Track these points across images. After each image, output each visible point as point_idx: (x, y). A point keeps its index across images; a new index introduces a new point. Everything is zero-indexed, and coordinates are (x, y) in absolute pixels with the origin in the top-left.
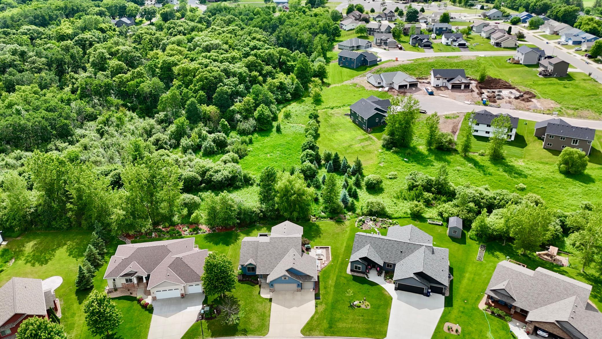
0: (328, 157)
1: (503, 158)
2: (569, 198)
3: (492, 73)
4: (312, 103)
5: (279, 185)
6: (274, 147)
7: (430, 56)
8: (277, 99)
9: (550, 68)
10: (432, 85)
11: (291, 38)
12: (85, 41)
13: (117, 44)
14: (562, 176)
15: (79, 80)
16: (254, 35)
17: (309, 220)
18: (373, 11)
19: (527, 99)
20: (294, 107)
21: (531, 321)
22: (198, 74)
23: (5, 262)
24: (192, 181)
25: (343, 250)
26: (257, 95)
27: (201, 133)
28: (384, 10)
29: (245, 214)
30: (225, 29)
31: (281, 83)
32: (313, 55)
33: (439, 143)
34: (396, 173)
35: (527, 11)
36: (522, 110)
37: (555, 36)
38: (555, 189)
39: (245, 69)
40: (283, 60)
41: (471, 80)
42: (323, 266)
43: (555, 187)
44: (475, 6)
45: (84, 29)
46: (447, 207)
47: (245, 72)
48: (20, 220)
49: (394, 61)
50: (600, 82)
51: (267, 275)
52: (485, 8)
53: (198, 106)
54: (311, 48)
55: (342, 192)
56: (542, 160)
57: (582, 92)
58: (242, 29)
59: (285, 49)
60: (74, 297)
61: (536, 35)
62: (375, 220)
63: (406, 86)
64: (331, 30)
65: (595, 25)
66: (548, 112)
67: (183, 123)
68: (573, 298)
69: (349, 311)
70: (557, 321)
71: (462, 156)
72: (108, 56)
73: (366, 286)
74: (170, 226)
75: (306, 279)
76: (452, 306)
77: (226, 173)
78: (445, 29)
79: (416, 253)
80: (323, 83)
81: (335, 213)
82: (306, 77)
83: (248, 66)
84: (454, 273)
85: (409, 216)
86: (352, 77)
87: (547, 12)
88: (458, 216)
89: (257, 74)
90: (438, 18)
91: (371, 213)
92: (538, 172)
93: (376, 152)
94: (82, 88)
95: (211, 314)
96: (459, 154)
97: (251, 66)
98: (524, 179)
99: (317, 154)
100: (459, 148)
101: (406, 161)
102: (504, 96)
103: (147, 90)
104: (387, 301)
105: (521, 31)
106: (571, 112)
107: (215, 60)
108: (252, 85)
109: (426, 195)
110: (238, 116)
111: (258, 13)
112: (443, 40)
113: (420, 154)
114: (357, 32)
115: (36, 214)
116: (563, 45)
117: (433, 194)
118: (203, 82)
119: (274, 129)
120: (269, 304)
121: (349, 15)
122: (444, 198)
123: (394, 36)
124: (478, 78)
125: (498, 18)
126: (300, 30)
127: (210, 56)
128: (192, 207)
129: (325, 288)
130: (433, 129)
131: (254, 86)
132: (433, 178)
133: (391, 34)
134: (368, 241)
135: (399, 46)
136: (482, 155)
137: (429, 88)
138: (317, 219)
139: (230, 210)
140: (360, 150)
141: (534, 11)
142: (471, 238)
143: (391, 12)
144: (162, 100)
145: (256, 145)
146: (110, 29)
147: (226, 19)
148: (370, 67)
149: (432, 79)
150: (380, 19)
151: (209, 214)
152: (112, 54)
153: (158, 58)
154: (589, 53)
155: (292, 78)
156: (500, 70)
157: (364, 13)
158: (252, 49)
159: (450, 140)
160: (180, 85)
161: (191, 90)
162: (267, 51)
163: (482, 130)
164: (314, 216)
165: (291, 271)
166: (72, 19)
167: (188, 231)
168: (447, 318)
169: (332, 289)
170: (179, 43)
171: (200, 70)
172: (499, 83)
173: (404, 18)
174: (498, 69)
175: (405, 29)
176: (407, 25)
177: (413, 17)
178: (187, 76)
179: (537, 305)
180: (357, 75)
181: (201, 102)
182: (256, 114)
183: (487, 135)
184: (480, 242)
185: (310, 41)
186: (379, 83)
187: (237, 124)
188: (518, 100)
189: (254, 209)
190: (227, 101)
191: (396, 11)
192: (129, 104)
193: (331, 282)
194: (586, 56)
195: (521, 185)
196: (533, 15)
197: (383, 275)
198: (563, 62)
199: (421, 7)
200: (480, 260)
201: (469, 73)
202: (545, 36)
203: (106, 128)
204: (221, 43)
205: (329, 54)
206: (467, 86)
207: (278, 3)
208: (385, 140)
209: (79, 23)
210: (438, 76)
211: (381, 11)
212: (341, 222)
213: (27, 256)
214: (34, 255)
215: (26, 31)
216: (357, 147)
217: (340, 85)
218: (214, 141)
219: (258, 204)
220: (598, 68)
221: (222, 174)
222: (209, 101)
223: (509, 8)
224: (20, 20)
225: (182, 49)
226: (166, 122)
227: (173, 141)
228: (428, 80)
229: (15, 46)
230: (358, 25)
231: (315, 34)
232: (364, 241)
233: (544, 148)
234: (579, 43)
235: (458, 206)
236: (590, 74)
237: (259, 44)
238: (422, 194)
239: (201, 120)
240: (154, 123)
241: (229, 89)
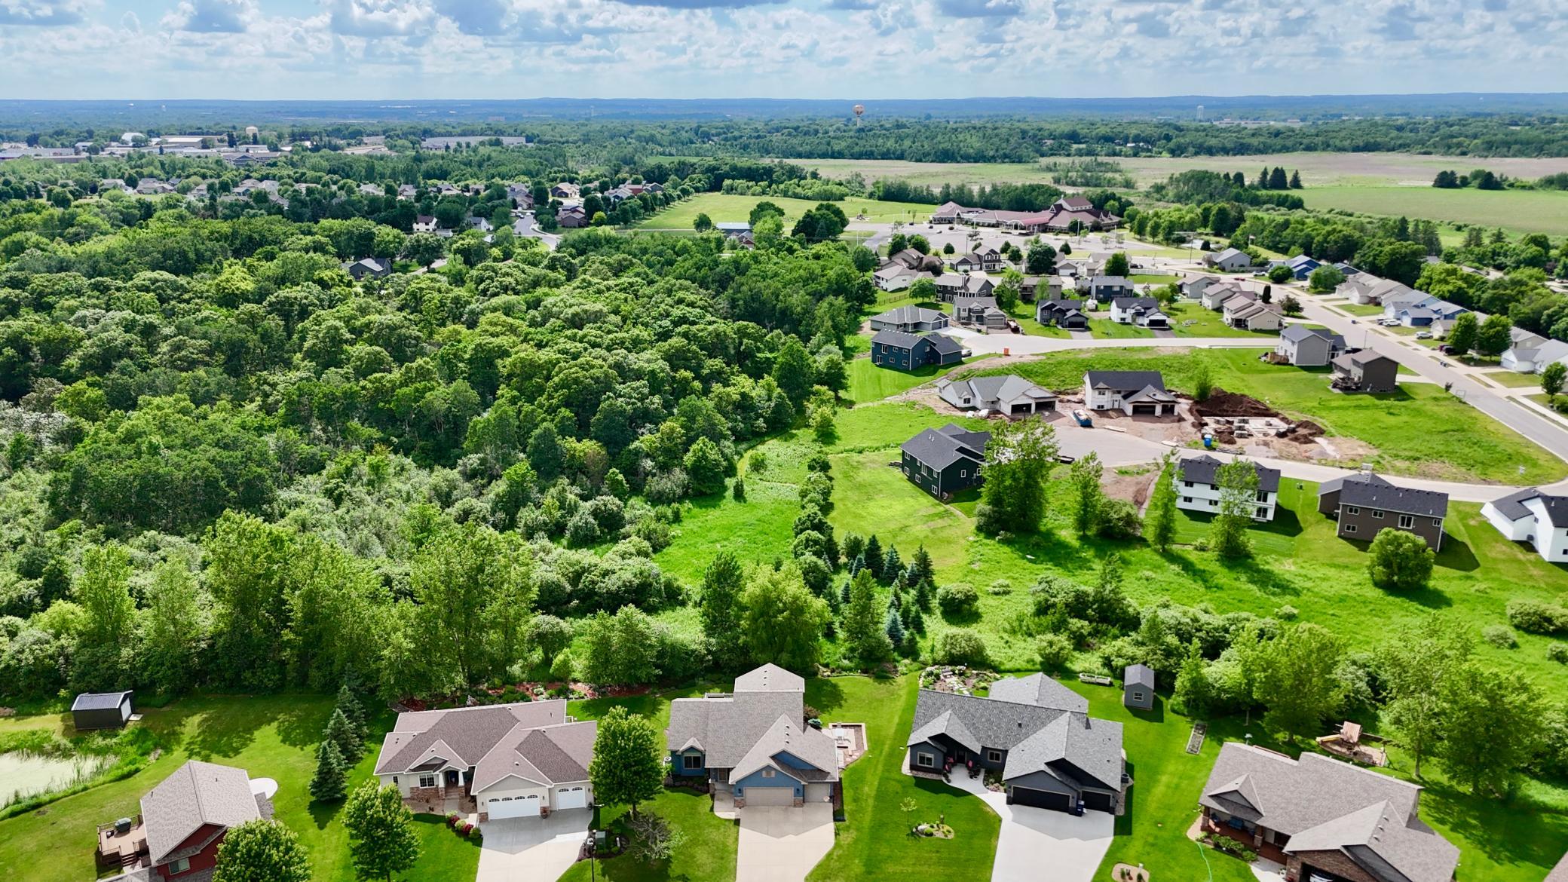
0: (854, 547)
1: (1248, 556)
2: (1391, 635)
3: (1225, 382)
4: (814, 441)
5: (750, 590)
6: (730, 529)
7: (1085, 347)
8: (733, 430)
9: (1357, 374)
10: (1089, 406)
11: (763, 303)
12: (292, 305)
13: (363, 311)
14: (1379, 593)
15: (279, 388)
16: (681, 294)
17: (816, 674)
18: (949, 250)
19: (1305, 436)
20: (772, 449)
21: (1295, 852)
22: (560, 371)
23: (143, 754)
24: (552, 592)
25: (892, 731)
26: (692, 419)
27: (565, 499)
28: (976, 247)
29: (672, 656)
30: (611, 283)
31: (743, 395)
32: (814, 340)
33: (1104, 522)
34: (1007, 582)
35: (1306, 254)
36: (1294, 459)
37: (1371, 307)
38: (1363, 618)
39: (662, 364)
40: (747, 347)
41: (1178, 396)
42: (849, 759)
43: (1362, 614)
44: (1190, 242)
45: (281, 281)
46: (1121, 645)
47: (663, 371)
48: (173, 666)
49: (1000, 356)
50: (1471, 404)
51: (729, 770)
52: (1212, 246)
53: (559, 440)
54: (809, 325)
55: (887, 617)
56: (1336, 561)
57: (1430, 424)
58: (651, 283)
59: (751, 324)
60: (306, 816)
61: (1327, 304)
62: (961, 674)
63: (1029, 406)
64: (854, 290)
65: (1460, 283)
66: (1351, 464)
67: (524, 476)
68: (1382, 804)
69: (909, 843)
70: (1346, 847)
71: (1156, 551)
72: (348, 336)
73: (944, 797)
74: (504, 684)
75: (814, 777)
76: (1130, 833)
77: (627, 576)
78: (1117, 289)
79: (1052, 726)
80: (838, 399)
81: (873, 661)
82: (800, 386)
83: (669, 358)
84: (1136, 774)
85: (1038, 667)
86: (904, 388)
87: (1353, 258)
88: (1145, 664)
89: (689, 374)
90: (1102, 266)
91: (953, 660)
92: (1325, 585)
93: (963, 542)
94: (290, 402)
95: (609, 848)
96: (1149, 546)
97: (675, 359)
98: (1294, 598)
99: (830, 540)
100: (1149, 534)
101: (1030, 561)
102: (1253, 432)
103: (440, 406)
104: (991, 825)
105: (1292, 296)
106: (1401, 464)
107: (594, 345)
108: (677, 399)
109: (1075, 623)
110: (648, 464)
111: (685, 250)
112: (1114, 312)
113: (1062, 545)
114: (914, 295)
115: (210, 655)
116: (1389, 326)
117: (1090, 622)
118: (569, 388)
119: (730, 493)
120: (733, 829)
121: (894, 258)
122: (1115, 631)
123: (1000, 303)
124: (1193, 392)
125: (1242, 269)
126: (784, 287)
127: (585, 336)
128: (553, 642)
129: (856, 800)
130: (1088, 489)
131: (682, 401)
132: (1090, 590)
133: (993, 299)
134: (948, 704)
135: (1013, 324)
136: (1203, 549)
137: (1081, 412)
138: (833, 671)
139: (642, 645)
140: (926, 537)
141: (1323, 254)
142: (1174, 711)
143: (993, 251)
144: (475, 426)
145: (688, 524)
146: (341, 281)
147: (611, 261)
148: (946, 367)
149: (1088, 392)
150: (968, 267)
151: (595, 655)
152: (357, 332)
153: (459, 342)
154: (1447, 344)
155: (769, 385)
156: (1246, 377)
157: (930, 254)
158: (677, 323)
159: (1129, 515)
160: (514, 397)
161: (541, 406)
162: (711, 328)
163: (1201, 496)
164: (826, 666)
165: (781, 758)
166: (248, 260)
167: (546, 695)
168: (1119, 855)
169: (871, 802)
170: (508, 310)
171: (562, 364)
172: (1241, 403)
173: (1023, 266)
174: (1239, 374)
175: (1025, 289)
176: (1030, 281)
177: (1043, 262)
178: (530, 377)
179: (1307, 822)
180: (916, 385)
181: (564, 432)
182: (689, 458)
183: (1211, 509)
184: (1193, 720)
185: (806, 311)
186: (967, 401)
187: (645, 479)
188: (1285, 440)
189: (694, 647)
190: (622, 432)
191: (1004, 250)
192: (395, 440)
193: (869, 789)
194: (1441, 348)
195: (1288, 609)
196: (1323, 262)
197: (981, 776)
198: (1383, 358)
199: (1062, 243)
200: (1192, 751)
201: (1174, 382)
202: (1349, 308)
203: (347, 487)
204: (605, 310)
205: (849, 341)
206: (1168, 409)
207: (729, 232)
208: (982, 514)
209: (270, 268)
210: (1101, 385)
211: (970, 252)
212: (888, 678)
213: (190, 744)
214: (203, 741)
215: (147, 283)
216: (919, 530)
217: (876, 404)
218: (595, 513)
219: (702, 637)
220: (1469, 375)
221: (619, 579)
222: (581, 431)
223: (1269, 248)
224: (127, 260)
225: (516, 322)
226: (483, 475)
227: (501, 515)
228: (1079, 396)
229: (128, 314)
230: (915, 280)
231: (819, 296)
232: (938, 703)
233: (1340, 536)
234: (1426, 322)
235: (1143, 644)
236: (1448, 387)
237: (693, 313)
238: (1065, 622)
239: (562, 473)
240: (458, 476)
241: (628, 404)
